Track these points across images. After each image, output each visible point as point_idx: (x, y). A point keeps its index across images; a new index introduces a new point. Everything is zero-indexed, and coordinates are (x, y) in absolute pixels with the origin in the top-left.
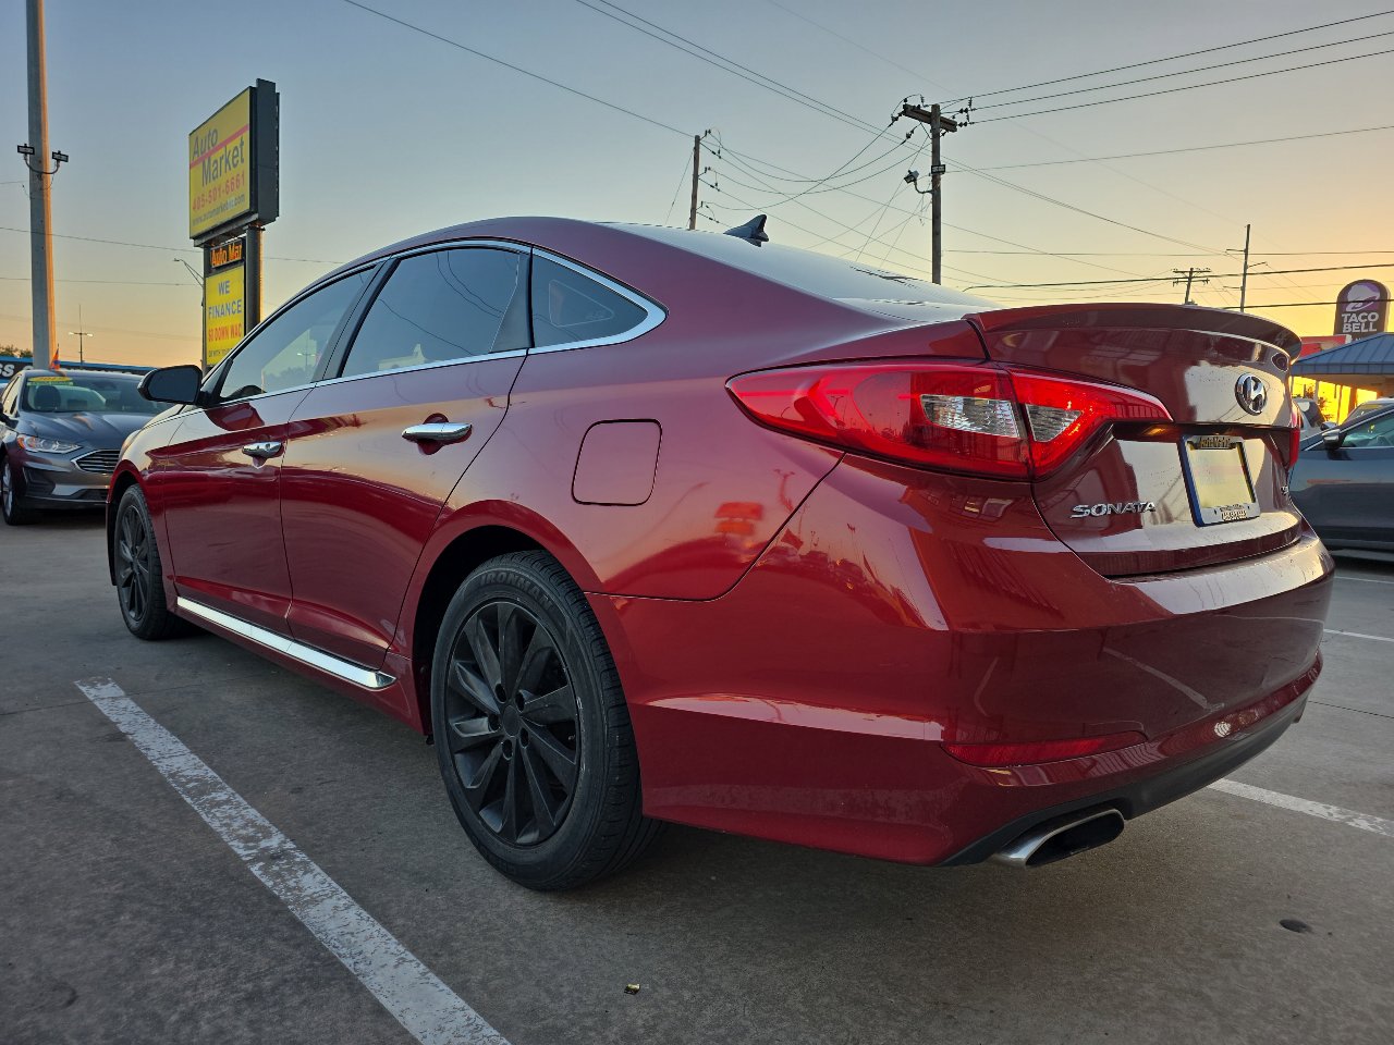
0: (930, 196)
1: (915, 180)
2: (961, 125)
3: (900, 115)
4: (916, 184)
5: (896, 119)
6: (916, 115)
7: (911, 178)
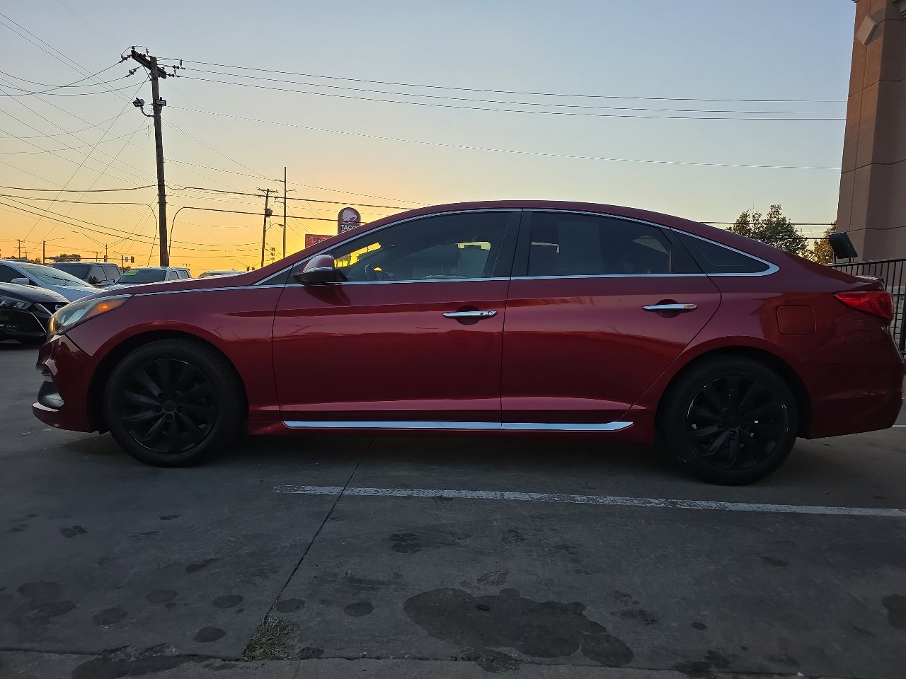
0: (152, 119)
1: (142, 106)
2: (169, 75)
3: (129, 56)
4: (142, 109)
5: (126, 59)
6: (140, 60)
7: (138, 103)
